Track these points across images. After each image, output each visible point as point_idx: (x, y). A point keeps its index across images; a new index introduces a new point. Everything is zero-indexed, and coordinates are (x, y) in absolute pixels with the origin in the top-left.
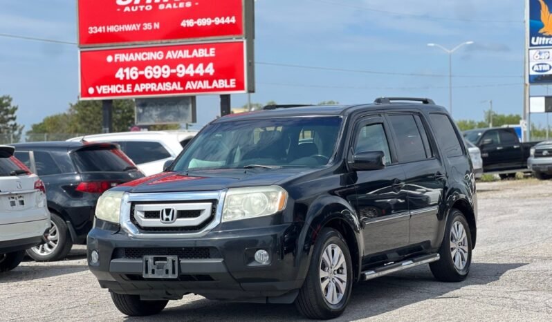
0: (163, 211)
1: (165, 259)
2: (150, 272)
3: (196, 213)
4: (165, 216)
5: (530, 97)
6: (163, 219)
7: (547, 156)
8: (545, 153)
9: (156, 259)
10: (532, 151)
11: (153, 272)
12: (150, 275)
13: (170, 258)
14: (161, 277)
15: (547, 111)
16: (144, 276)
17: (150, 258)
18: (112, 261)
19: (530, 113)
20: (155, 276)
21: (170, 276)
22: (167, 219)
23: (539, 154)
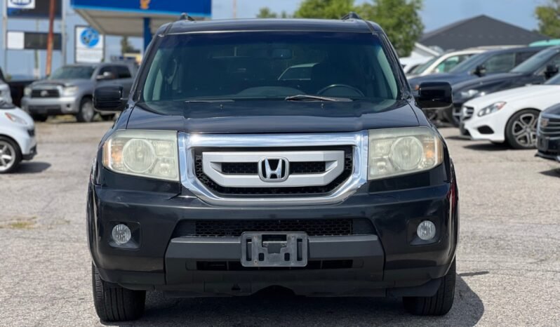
0: (263, 163)
1: (284, 238)
2: (255, 257)
3: (319, 167)
4: (269, 171)
5: (7, 31)
6: (264, 174)
7: (46, 96)
8: (44, 93)
9: (265, 238)
10: (27, 91)
11: (261, 257)
12: (256, 263)
13: (293, 236)
14: (275, 265)
15: (26, 47)
16: (245, 264)
17: (256, 237)
18: (173, 241)
19: (7, 49)
20: (265, 264)
21: (293, 263)
22: (274, 176)
23: (36, 94)
